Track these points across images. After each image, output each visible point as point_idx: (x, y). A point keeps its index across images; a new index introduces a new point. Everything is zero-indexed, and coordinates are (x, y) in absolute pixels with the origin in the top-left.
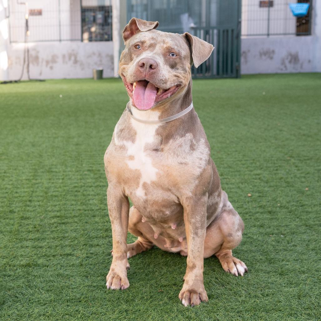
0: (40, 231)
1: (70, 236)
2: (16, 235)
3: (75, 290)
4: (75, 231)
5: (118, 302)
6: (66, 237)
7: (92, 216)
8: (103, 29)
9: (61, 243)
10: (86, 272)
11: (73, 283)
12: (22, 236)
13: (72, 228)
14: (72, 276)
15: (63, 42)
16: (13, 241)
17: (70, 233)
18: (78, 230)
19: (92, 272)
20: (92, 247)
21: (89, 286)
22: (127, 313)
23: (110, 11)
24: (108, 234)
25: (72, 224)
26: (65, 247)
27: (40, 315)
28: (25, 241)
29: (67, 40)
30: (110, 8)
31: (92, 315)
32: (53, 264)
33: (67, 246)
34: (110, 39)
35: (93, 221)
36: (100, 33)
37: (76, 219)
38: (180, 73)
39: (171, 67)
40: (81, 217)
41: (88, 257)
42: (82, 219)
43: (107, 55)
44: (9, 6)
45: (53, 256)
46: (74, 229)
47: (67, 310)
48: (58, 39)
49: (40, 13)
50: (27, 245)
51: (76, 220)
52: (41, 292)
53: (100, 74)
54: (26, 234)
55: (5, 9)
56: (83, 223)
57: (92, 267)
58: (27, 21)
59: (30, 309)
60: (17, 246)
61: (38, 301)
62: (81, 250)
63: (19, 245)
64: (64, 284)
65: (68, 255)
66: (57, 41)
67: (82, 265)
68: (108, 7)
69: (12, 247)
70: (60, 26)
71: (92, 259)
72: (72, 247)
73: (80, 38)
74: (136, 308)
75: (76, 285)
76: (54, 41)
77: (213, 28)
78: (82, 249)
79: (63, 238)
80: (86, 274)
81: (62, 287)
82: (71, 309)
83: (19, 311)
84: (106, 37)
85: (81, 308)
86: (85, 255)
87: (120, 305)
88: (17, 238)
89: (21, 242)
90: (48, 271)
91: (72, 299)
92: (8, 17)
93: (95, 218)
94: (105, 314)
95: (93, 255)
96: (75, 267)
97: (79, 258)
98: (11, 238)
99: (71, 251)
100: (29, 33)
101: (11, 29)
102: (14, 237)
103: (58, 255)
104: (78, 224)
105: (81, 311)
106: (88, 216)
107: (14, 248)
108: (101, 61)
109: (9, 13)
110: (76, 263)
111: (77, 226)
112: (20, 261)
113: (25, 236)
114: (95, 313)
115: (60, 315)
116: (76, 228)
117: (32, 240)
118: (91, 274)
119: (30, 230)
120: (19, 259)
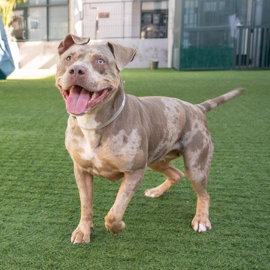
0: (118, 185)
1: (143, 190)
2: (100, 187)
3: (152, 232)
4: (147, 187)
5: (188, 244)
6: (140, 191)
7: (160, 176)
8: (159, 29)
9: (136, 195)
10: (159, 219)
11: (149, 226)
12: (104, 188)
13: (145, 184)
14: (148, 221)
15: (125, 39)
16: (98, 191)
17: (143, 188)
18: (149, 186)
19: (165, 219)
20: (163, 200)
21: (163, 229)
22: (197, 254)
23: (166, 13)
24: (175, 191)
25: (144, 181)
26: (140, 199)
27: (125, 249)
28: (107, 192)
29: (129, 37)
30: (166, 11)
31: (167, 252)
32: (132, 211)
33: (141, 198)
34: (166, 36)
35: (161, 180)
36: (156, 32)
37: (147, 177)
38: (110, 78)
39: (101, 72)
40: (151, 176)
41: (159, 208)
42: (152, 178)
43: (162, 50)
44: (83, 10)
45: (131, 204)
46: (146, 185)
47: (146, 246)
48: (122, 36)
49: (107, 16)
50: (109, 195)
51: (147, 179)
52: (124, 231)
53: (156, 65)
54: (107, 186)
55: (80, 13)
56: (153, 181)
57: (164, 215)
58: (97, 22)
59: (116, 243)
60: (101, 195)
61: (123, 238)
62: (153, 202)
63: (103, 194)
64: (142, 226)
65: (143, 205)
66: (121, 38)
67: (155, 213)
68: (165, 10)
69: (97, 195)
70: (124, 26)
71: (163, 209)
72: (145, 199)
73: (139, 35)
74: (205, 250)
75: (152, 228)
76: (119, 38)
77: (258, 27)
78: (155, 201)
79: (138, 191)
80: (159, 220)
81: (140, 228)
82: (150, 246)
83: (108, 243)
84: (161, 35)
85: (158, 246)
86: (157, 206)
87: (191, 247)
88: (101, 189)
89: (104, 192)
90: (128, 215)
91: (150, 239)
92: (82, 19)
93: (163, 178)
94: (179, 253)
95: (164, 206)
96: (150, 214)
97: (152, 207)
98: (96, 189)
99: (145, 202)
100: (98, 32)
101: (84, 28)
102: (98, 188)
103: (135, 205)
104: (149, 181)
105: (159, 248)
106: (157, 176)
107: (99, 196)
108: (157, 54)
109: (83, 16)
110: (151, 211)
111: (148, 183)
112: (105, 206)
113: (107, 188)
114: (170, 251)
115: (141, 250)
116: (148, 184)
117: (113, 191)
118: (163, 221)
119: (110, 184)
120: (103, 205)
